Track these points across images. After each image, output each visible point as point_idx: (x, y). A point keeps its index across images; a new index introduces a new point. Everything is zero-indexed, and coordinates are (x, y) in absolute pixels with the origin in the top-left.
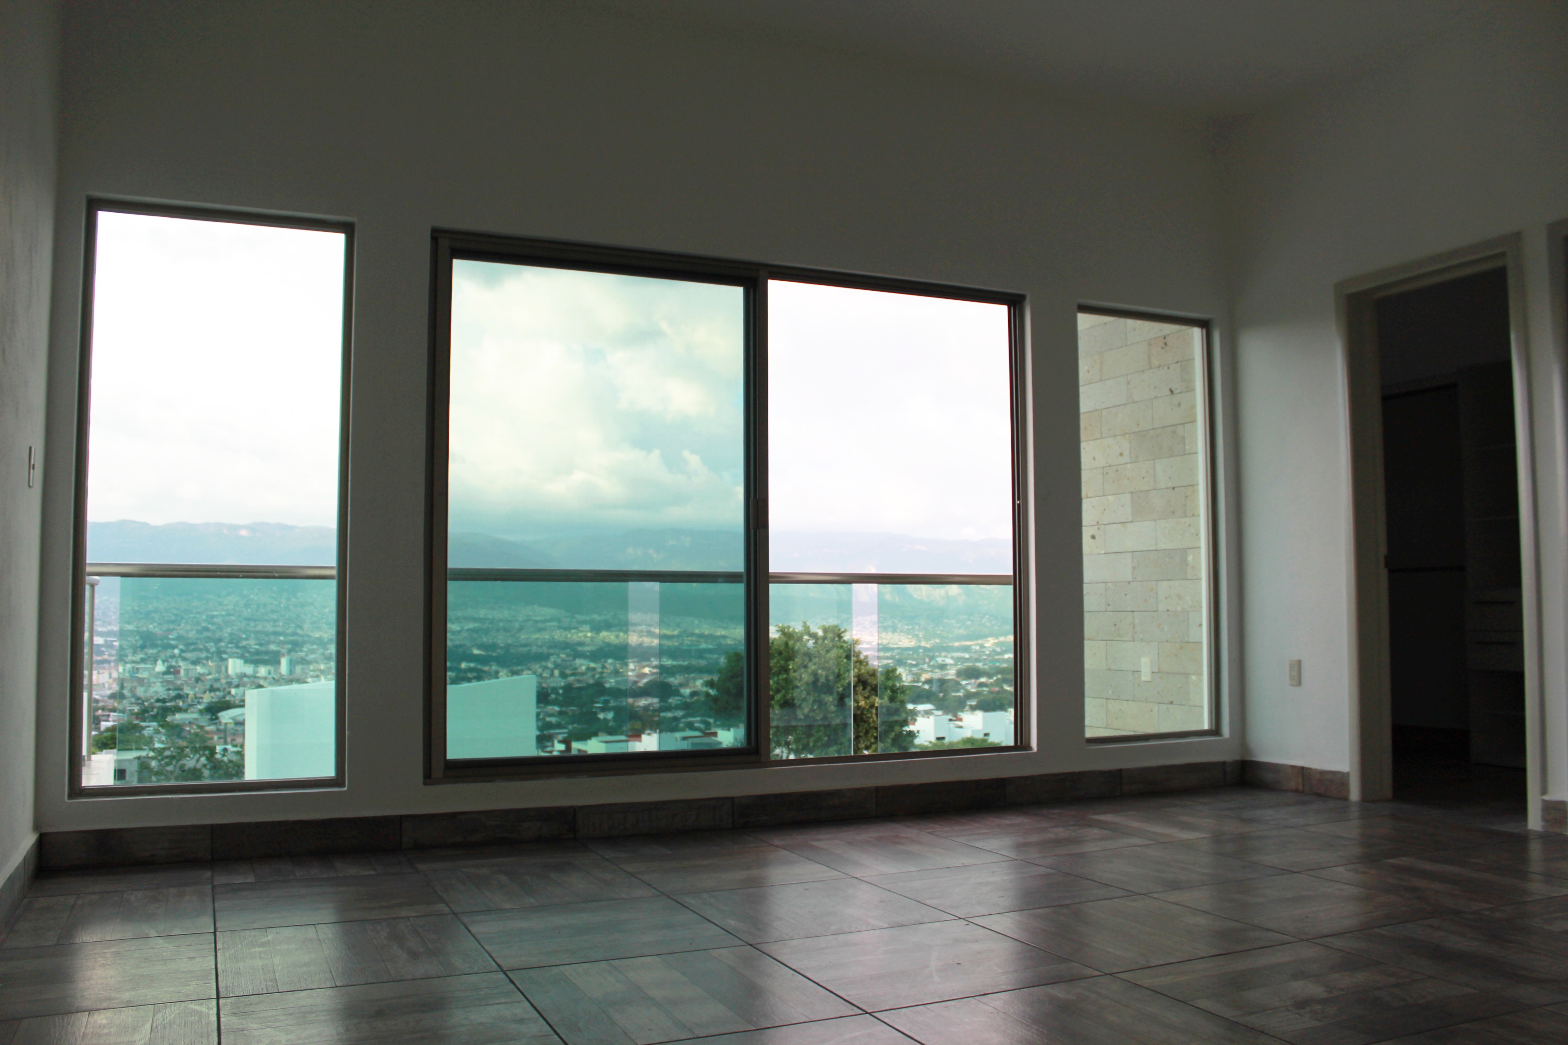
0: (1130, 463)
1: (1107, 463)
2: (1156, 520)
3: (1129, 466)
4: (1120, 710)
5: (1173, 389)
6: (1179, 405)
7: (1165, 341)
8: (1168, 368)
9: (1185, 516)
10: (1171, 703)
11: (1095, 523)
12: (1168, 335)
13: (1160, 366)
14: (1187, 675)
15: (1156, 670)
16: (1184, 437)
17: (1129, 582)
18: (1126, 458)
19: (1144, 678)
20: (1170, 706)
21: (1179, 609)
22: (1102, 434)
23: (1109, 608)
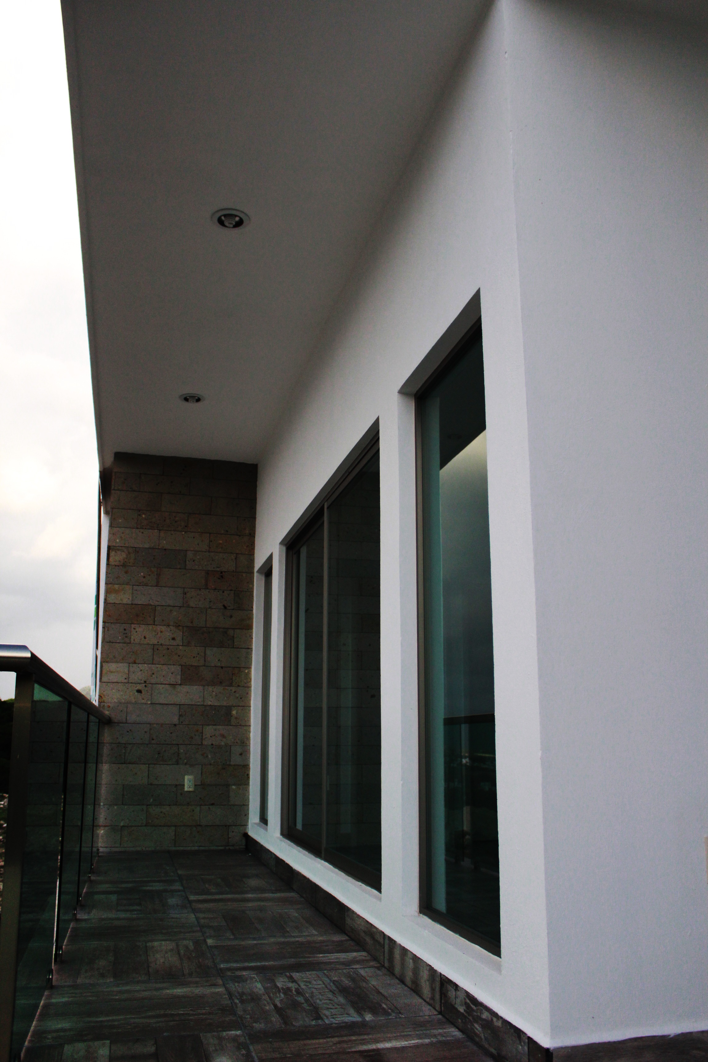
0: (182, 646)
1: (158, 642)
2: (204, 686)
3: (181, 647)
4: (161, 812)
5: (226, 605)
6: (231, 617)
7: (221, 574)
8: (223, 592)
9: (231, 685)
10: (213, 804)
11: (142, 682)
12: (225, 572)
13: (215, 589)
14: (228, 786)
15: (199, 783)
16: (233, 637)
17: (175, 725)
18: (179, 641)
19: (186, 789)
20: (211, 807)
21: (223, 744)
22: (154, 622)
23: (153, 742)
